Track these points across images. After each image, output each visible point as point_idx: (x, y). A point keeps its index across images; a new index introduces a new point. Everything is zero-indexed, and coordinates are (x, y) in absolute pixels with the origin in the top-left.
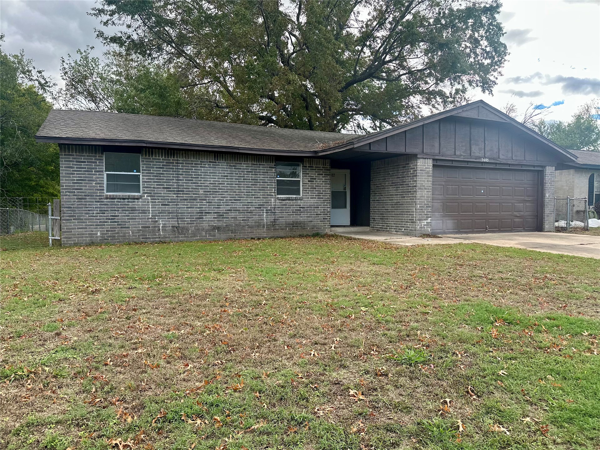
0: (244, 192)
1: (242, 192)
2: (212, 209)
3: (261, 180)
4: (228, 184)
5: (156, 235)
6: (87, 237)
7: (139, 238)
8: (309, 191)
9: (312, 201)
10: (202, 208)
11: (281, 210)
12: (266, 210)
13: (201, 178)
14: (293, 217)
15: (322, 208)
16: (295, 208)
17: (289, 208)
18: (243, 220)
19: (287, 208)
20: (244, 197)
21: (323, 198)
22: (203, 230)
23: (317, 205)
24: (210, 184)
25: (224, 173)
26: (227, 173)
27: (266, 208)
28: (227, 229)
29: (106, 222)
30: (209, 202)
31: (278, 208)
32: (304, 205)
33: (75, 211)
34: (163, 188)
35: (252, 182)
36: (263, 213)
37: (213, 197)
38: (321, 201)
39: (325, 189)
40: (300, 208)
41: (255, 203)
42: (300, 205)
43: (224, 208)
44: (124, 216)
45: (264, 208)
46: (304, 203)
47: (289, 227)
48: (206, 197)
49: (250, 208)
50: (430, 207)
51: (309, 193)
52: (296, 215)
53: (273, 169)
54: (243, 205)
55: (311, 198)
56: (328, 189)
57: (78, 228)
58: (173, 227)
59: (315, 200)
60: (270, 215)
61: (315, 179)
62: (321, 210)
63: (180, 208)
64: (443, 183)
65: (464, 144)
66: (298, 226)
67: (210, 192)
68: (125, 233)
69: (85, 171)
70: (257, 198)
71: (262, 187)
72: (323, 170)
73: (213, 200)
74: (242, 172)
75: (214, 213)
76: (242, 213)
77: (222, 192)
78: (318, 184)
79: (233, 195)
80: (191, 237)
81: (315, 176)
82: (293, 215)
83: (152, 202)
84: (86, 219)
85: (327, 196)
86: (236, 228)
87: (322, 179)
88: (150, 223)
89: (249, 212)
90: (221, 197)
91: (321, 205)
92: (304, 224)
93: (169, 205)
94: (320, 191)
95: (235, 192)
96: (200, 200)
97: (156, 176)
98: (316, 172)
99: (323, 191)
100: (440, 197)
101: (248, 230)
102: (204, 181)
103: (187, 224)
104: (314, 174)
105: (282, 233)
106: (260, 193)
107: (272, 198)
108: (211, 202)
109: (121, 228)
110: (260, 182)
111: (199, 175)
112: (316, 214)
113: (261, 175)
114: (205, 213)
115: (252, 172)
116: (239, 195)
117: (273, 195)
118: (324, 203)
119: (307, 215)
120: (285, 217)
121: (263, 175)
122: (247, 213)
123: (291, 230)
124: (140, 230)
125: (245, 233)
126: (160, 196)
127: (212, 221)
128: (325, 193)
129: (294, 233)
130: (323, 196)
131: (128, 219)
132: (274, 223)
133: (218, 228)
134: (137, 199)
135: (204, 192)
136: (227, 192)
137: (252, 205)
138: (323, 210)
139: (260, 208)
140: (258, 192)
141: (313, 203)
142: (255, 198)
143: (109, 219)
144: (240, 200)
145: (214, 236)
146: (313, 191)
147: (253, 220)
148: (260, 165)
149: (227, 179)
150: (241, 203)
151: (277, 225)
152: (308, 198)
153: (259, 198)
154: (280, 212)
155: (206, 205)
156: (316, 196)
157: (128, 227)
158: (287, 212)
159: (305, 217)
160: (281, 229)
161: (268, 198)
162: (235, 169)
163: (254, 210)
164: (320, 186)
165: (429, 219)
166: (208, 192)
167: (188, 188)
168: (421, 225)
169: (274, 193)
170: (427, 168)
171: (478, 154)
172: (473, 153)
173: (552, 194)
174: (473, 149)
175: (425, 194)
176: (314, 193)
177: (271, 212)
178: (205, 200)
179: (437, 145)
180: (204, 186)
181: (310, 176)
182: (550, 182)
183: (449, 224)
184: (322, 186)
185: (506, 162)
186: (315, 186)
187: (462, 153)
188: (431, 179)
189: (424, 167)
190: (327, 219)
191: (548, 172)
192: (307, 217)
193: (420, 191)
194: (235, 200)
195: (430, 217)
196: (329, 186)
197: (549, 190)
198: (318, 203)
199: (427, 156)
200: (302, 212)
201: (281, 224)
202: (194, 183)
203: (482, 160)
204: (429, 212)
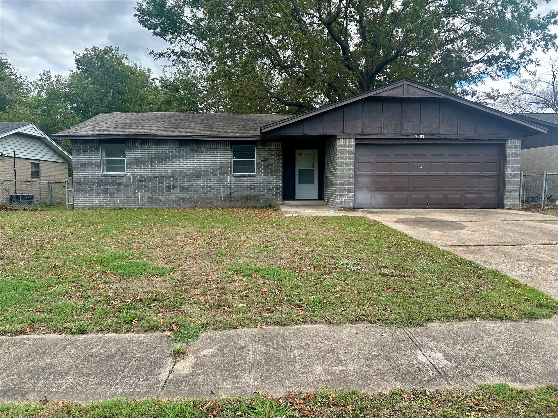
0: (204, 171)
1: (203, 171)
2: (178, 184)
3: (218, 161)
4: (190, 165)
5: (136, 203)
6: (90, 203)
7: (124, 205)
8: (262, 169)
9: (265, 177)
10: (170, 183)
11: (236, 185)
12: (223, 185)
13: (169, 160)
14: (247, 191)
15: (274, 183)
16: (249, 183)
17: (244, 183)
18: (203, 193)
19: (242, 183)
20: (204, 175)
21: (275, 175)
22: (171, 200)
23: (270, 181)
24: (176, 164)
25: (188, 156)
26: (190, 156)
27: (223, 183)
28: (190, 200)
29: (102, 193)
30: (175, 179)
31: (233, 183)
32: (257, 181)
33: (82, 185)
34: (141, 168)
35: (211, 163)
36: (221, 187)
37: (179, 175)
38: (273, 177)
39: (277, 167)
40: (253, 183)
41: (214, 179)
42: (254, 181)
43: (188, 183)
44: (114, 189)
45: (221, 183)
46: (258, 179)
47: (243, 199)
48: (173, 175)
49: (209, 183)
50: (352, 183)
51: (262, 171)
52: (250, 189)
53: (229, 152)
54: (203, 181)
55: (264, 175)
56: (280, 167)
57: (84, 197)
58: (148, 197)
59: (267, 177)
60: (226, 189)
61: (268, 159)
62: (274, 185)
63: (153, 183)
64: (372, 161)
65: (393, 122)
66: (251, 199)
67: (177, 171)
68: (114, 201)
69: (88, 158)
70: (215, 175)
71: (219, 167)
72: (275, 151)
73: (178, 177)
74: (202, 154)
75: (179, 187)
76: (202, 187)
77: (185, 171)
78: (270, 163)
79: (195, 173)
80: (162, 205)
81: (268, 157)
82: (247, 189)
83: (133, 179)
84: (89, 191)
85: (279, 173)
86: (198, 200)
87: (275, 159)
88: (131, 194)
89: (209, 187)
90: (185, 175)
91: (273, 181)
92: (257, 197)
93: (145, 181)
94: (273, 169)
95: (197, 171)
96: (168, 177)
97: (135, 160)
98: (268, 153)
99: (275, 169)
100: (369, 174)
101: (208, 201)
102: (171, 162)
103: (159, 195)
104: (266, 155)
105: (237, 205)
106: (218, 171)
107: (228, 175)
108: (177, 179)
109: (112, 197)
110: (218, 163)
111: (167, 158)
112: (269, 189)
113: (218, 157)
114: (173, 187)
115: (211, 154)
116: (200, 173)
117: (229, 173)
118: (277, 179)
119: (260, 189)
120: (240, 191)
121: (220, 156)
122: (206, 187)
123: (245, 202)
124: (125, 199)
125: (205, 203)
126: (138, 175)
127: (178, 193)
128: (277, 171)
129: (248, 204)
130: (275, 173)
131: (116, 191)
132: (230, 196)
133: (183, 199)
134: (123, 177)
135: (172, 171)
136: (190, 171)
137: (210, 181)
138: (276, 185)
139: (218, 183)
140: (216, 171)
141: (266, 179)
142: (213, 175)
143: (104, 191)
144: (201, 177)
145: (180, 205)
146: (265, 169)
147: (211, 193)
148: (217, 148)
149: (190, 160)
150: (201, 179)
151: (233, 197)
152: (262, 175)
153: (217, 175)
154: (235, 187)
155: (173, 181)
156: (268, 173)
157: (117, 197)
158: (242, 187)
159: (258, 191)
160: (236, 201)
161: (224, 175)
162: (196, 152)
163: (212, 185)
164: (273, 165)
165: (351, 194)
166: (175, 171)
167: (160, 168)
168: (342, 199)
169: (230, 171)
170: (348, 147)
171: (410, 131)
172: (405, 130)
173: (517, 169)
174: (405, 126)
175: (346, 171)
176: (267, 171)
177: (228, 187)
178: (172, 177)
179: (360, 125)
180: (172, 167)
181: (262, 157)
182: (513, 156)
183: (379, 199)
184: (275, 165)
185: (448, 137)
186: (268, 165)
187: (390, 131)
188: (353, 157)
189: (345, 146)
190: (279, 193)
191: (511, 146)
192: (260, 191)
193: (340, 169)
194: (196, 177)
195: (352, 192)
196: (281, 165)
197: (512, 164)
198: (270, 179)
199: (346, 136)
200: (255, 187)
201: (236, 197)
202: (164, 164)
203: (416, 137)
204: (351, 187)
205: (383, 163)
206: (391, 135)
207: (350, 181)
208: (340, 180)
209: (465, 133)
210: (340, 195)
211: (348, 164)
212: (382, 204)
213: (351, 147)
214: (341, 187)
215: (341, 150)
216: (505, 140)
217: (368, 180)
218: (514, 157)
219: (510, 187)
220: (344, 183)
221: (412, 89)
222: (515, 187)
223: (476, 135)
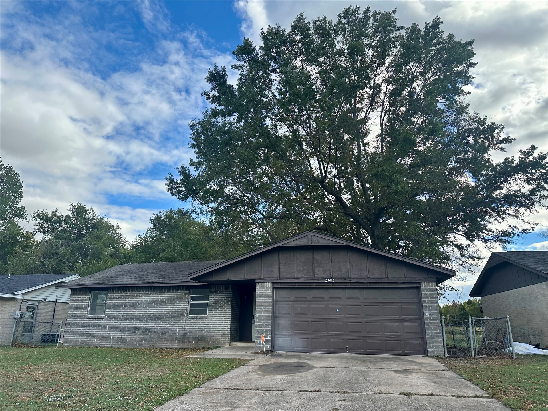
0: (164, 313)
2: (143, 325)
3: (177, 304)
4: (154, 308)
5: (108, 342)
6: (74, 342)
7: (99, 344)
8: (213, 311)
9: (215, 319)
10: (137, 324)
11: (190, 327)
12: (179, 327)
13: (139, 304)
14: (198, 332)
15: (223, 325)
16: (201, 325)
17: (196, 325)
18: (161, 334)
19: (195, 325)
20: (164, 317)
21: (224, 317)
22: (135, 340)
23: (219, 323)
24: (144, 308)
25: (153, 300)
26: (155, 300)
27: (179, 325)
28: (150, 340)
29: (85, 333)
30: (141, 321)
31: (188, 325)
32: (208, 323)
33: (71, 326)
34: (117, 311)
35: (170, 306)
36: (177, 328)
37: (144, 317)
38: (223, 319)
39: (227, 309)
40: (205, 325)
41: (171, 321)
42: (205, 323)
43: (150, 325)
44: (94, 329)
45: (177, 325)
46: (209, 321)
47: (195, 340)
48: (140, 317)
49: (167, 325)
50: (269, 325)
51: (213, 313)
52: (201, 330)
53: (187, 295)
54: (162, 323)
55: (214, 317)
56: (229, 309)
57: (71, 337)
58: (118, 337)
59: (217, 319)
60: (181, 330)
61: (219, 301)
62: (222, 326)
63: (123, 324)
64: (291, 303)
65: (305, 267)
66: (202, 340)
67: (143, 313)
68: (92, 341)
69: (80, 303)
70: (173, 317)
71: (178, 309)
72: (225, 293)
73: (143, 319)
74: (165, 298)
75: (143, 328)
76: (161, 328)
77: (150, 313)
78: (221, 305)
79: (157, 315)
80: (128, 345)
81: (219, 299)
82: (199, 330)
83: (109, 321)
84: (75, 331)
85: (228, 315)
86: (157, 340)
87: (225, 301)
88: (106, 335)
89: (166, 328)
90: (149, 317)
91: (222, 323)
92: (207, 338)
93: (118, 323)
94: (222, 311)
95: (159, 313)
96: (136, 319)
97: (114, 304)
98: (220, 295)
99: (225, 311)
100: (288, 316)
101: (164, 342)
102: (140, 306)
103: (126, 335)
104: (217, 297)
105: (189, 346)
106: (175, 313)
107: (183, 317)
108: (142, 321)
109: (91, 337)
110: (176, 306)
111: (137, 302)
112: (218, 330)
113: (177, 300)
114: (138, 328)
115: (171, 298)
116: (161, 315)
117: (184, 315)
118: (225, 321)
119: (210, 330)
120: (193, 332)
121: (179, 300)
122: (165, 328)
123: (197, 343)
124: (100, 339)
125: (162, 343)
126: (114, 317)
127: (141, 334)
128: (226, 313)
129: (199, 345)
130: (224, 315)
131: (96, 331)
132: (184, 337)
133: (145, 339)
134: (102, 319)
135: (139, 313)
136: (153, 313)
137: (168, 323)
138: (224, 327)
139: (175, 325)
140: (174, 313)
141: (216, 321)
142: (171, 317)
143: (86, 331)
144: (161, 319)
145: (142, 345)
146: (216, 311)
147: (168, 334)
148: (177, 293)
149: (154, 304)
150: (162, 321)
151: (186, 338)
152: (212, 317)
153: (175, 317)
154: (189, 328)
155: (139, 323)
156: (218, 315)
157: (95, 337)
158: (195, 328)
159: (208, 332)
160: (189, 342)
161: (181, 317)
162: (160, 297)
163: (170, 327)
164: (223, 307)
165: (269, 336)
166: (142, 313)
167: (130, 311)
168: (260, 342)
169: (186, 313)
170: (266, 290)
171: (321, 276)
172: (316, 274)
173: (436, 313)
174: (316, 271)
175: (264, 313)
176: (217, 313)
177: (182, 328)
178: (139, 319)
179: (276, 270)
180: (140, 310)
181: (214, 299)
182: (429, 299)
183: (299, 342)
184: (225, 307)
185: (358, 281)
186: (219, 307)
187: (303, 276)
188: (270, 300)
189: (263, 290)
190: (227, 334)
191: (425, 289)
192: (210, 332)
193: (259, 311)
194: (157, 319)
195: (270, 335)
196: (230, 307)
197: (429, 308)
198: (220, 321)
199: (264, 280)
200: (206, 328)
201: (189, 338)
202: (134, 308)
203: (326, 280)
204: (269, 330)
205: (301, 306)
206: (303, 279)
207: (267, 323)
208: (258, 322)
209: (375, 276)
210: (258, 337)
211: (266, 306)
212: (301, 348)
213: (268, 290)
214: (259, 329)
215: (259, 293)
216: (419, 283)
217: (287, 322)
218: (430, 301)
219: (431, 333)
220: (262, 325)
221: (315, 239)
222: (437, 333)
223: (386, 279)
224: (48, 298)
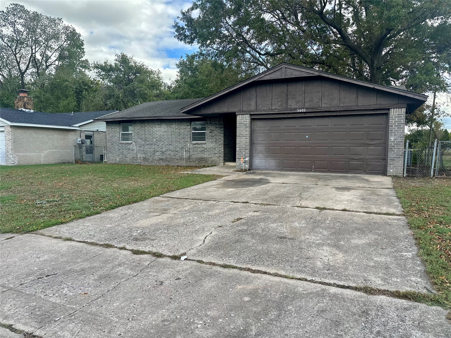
1: (173, 140)
2: (159, 149)
4: (166, 136)
5: (137, 161)
6: (114, 161)
7: (131, 162)
8: (210, 138)
9: (212, 145)
10: (155, 148)
13: (155, 133)
14: (200, 155)
15: (218, 149)
16: (201, 149)
18: (173, 156)
19: (197, 149)
20: (174, 143)
21: (218, 143)
22: (155, 160)
24: (158, 136)
25: (165, 130)
27: (185, 149)
28: (166, 160)
29: (120, 155)
31: (192, 149)
32: (207, 148)
33: (110, 149)
34: (140, 139)
35: (178, 134)
36: (184, 152)
37: (160, 143)
39: (220, 137)
40: (204, 149)
42: (204, 147)
43: (165, 149)
46: (207, 146)
47: (198, 160)
49: (177, 149)
50: (247, 149)
51: (210, 140)
52: (202, 153)
53: (189, 126)
55: (211, 143)
56: (222, 137)
57: (112, 157)
58: (143, 158)
60: (187, 153)
61: (214, 131)
63: (146, 148)
64: (267, 132)
65: (279, 100)
66: (203, 160)
67: (158, 140)
68: (126, 160)
69: (114, 132)
70: (181, 143)
71: (183, 137)
72: (218, 125)
74: (173, 129)
75: (160, 151)
76: (173, 151)
77: (164, 140)
79: (169, 142)
80: (151, 163)
81: (214, 129)
82: (200, 153)
83: (136, 146)
84: (114, 153)
86: (170, 160)
87: (218, 131)
88: (135, 156)
89: (177, 151)
90: (163, 143)
91: (217, 148)
92: (207, 159)
93: (142, 147)
94: (217, 138)
95: (170, 140)
96: (154, 144)
97: (137, 133)
98: (214, 126)
100: (264, 142)
101: (176, 161)
102: (156, 135)
103: (149, 156)
104: (212, 128)
105: (193, 164)
106: (182, 140)
108: (159, 146)
109: (125, 157)
110: (182, 134)
111: (153, 132)
112: (214, 153)
113: (182, 130)
114: (156, 151)
115: (178, 129)
116: (172, 142)
117: (189, 142)
118: (220, 146)
119: (208, 153)
120: (196, 155)
121: (184, 130)
122: (175, 151)
123: (199, 162)
124: (131, 159)
125: (174, 162)
126: (138, 143)
127: (159, 155)
128: (220, 140)
129: (201, 164)
130: (218, 141)
131: (127, 153)
132: (189, 158)
133: (162, 159)
134: (130, 144)
135: (156, 140)
136: (166, 140)
137: (178, 147)
139: (182, 149)
142: (179, 143)
143: (121, 153)
144: (172, 144)
145: (160, 163)
146: (212, 138)
147: (178, 156)
148: (182, 124)
149: (166, 133)
150: (172, 146)
151: (191, 159)
152: (209, 143)
153: (182, 143)
154: (192, 152)
155: (157, 147)
156: (214, 141)
157: (127, 157)
158: (197, 152)
160: (193, 162)
161: (186, 143)
162: (170, 127)
163: (179, 150)
165: (247, 158)
167: (149, 139)
168: (240, 162)
169: (190, 140)
170: (245, 121)
171: (294, 107)
172: (289, 106)
173: (401, 137)
174: (289, 103)
175: (243, 140)
176: (213, 140)
177: (188, 151)
178: (156, 144)
179: (253, 103)
180: (156, 137)
181: (210, 129)
182: (397, 124)
183: (272, 163)
184: (218, 135)
185: (327, 110)
186: (214, 135)
187: (277, 108)
188: (248, 129)
189: (242, 121)
190: (221, 156)
191: (394, 115)
192: (208, 155)
193: (239, 138)
194: (169, 144)
195: (248, 157)
196: (222, 135)
197: (395, 133)
198: (215, 146)
199: (243, 113)
200: (205, 152)
201: (194, 159)
202: (152, 136)
203: (298, 111)
204: (247, 153)
205: (275, 134)
206: (277, 110)
207: (246, 148)
208: (239, 147)
209: (345, 105)
210: (238, 159)
211: (245, 135)
212: (274, 167)
213: (247, 121)
214: (240, 153)
215: (239, 123)
216: (389, 109)
217: (263, 147)
218: (397, 126)
219: (393, 155)
220: (242, 149)
221: (289, 71)
222: (399, 155)
223: (355, 107)
224: (99, 129)
